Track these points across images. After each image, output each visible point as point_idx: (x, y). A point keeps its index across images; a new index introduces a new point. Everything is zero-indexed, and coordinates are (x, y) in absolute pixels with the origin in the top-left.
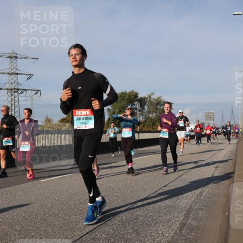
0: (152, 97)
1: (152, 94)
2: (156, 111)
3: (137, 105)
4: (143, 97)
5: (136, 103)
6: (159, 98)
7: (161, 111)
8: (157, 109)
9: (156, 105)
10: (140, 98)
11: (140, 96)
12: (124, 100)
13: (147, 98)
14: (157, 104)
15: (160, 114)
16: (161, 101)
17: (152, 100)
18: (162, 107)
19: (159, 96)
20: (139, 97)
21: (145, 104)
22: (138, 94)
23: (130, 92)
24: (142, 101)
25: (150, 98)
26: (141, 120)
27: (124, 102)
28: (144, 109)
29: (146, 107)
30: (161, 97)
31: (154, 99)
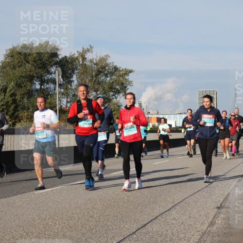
0: (89, 56)
1: (88, 50)
2: (96, 87)
3: (56, 74)
4: (68, 55)
5: (53, 69)
6: (103, 60)
7: (106, 87)
8: (99, 83)
9: (97, 75)
10: (63, 59)
11: (62, 54)
12: (28, 62)
13: (77, 59)
14: (99, 72)
15: (105, 93)
16: (107, 65)
17: (88, 63)
18: (108, 79)
19: (103, 55)
20: (60, 57)
21: (73, 72)
22: (57, 49)
23: (41, 45)
24: (67, 66)
25: (84, 59)
26: (64, 106)
27: (28, 66)
28: (70, 82)
29: (74, 78)
30: (107, 56)
31: (91, 61)
